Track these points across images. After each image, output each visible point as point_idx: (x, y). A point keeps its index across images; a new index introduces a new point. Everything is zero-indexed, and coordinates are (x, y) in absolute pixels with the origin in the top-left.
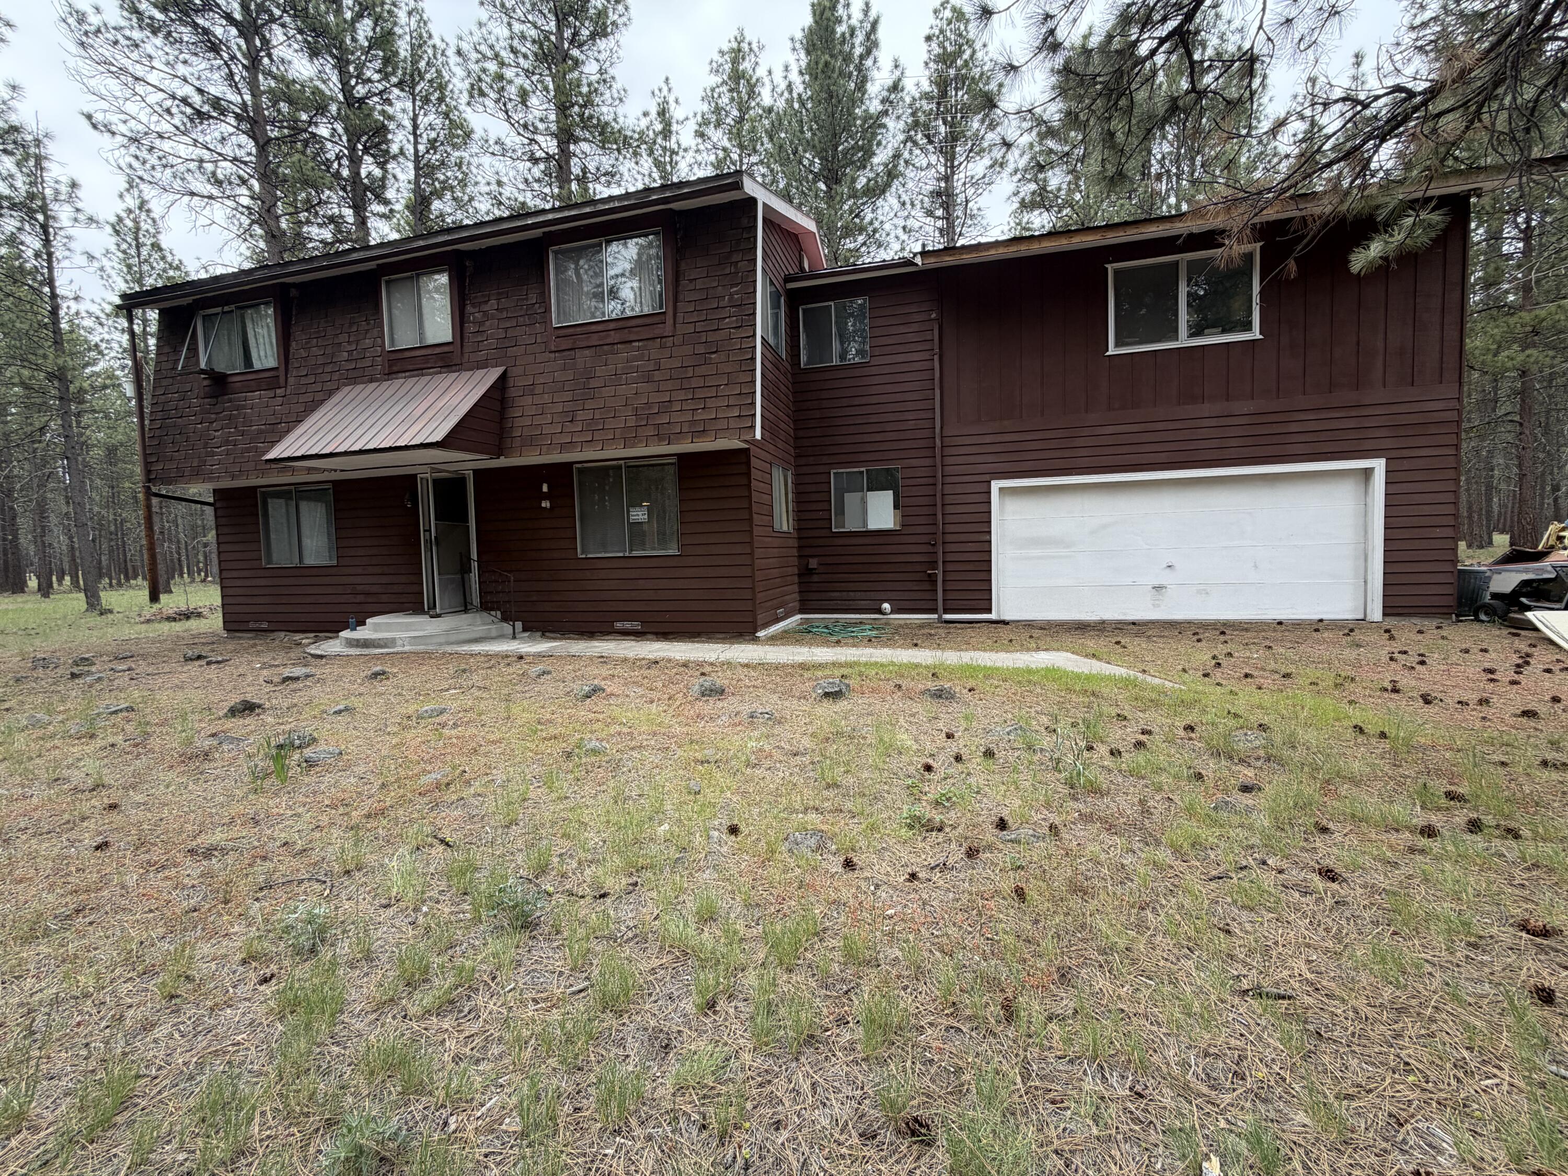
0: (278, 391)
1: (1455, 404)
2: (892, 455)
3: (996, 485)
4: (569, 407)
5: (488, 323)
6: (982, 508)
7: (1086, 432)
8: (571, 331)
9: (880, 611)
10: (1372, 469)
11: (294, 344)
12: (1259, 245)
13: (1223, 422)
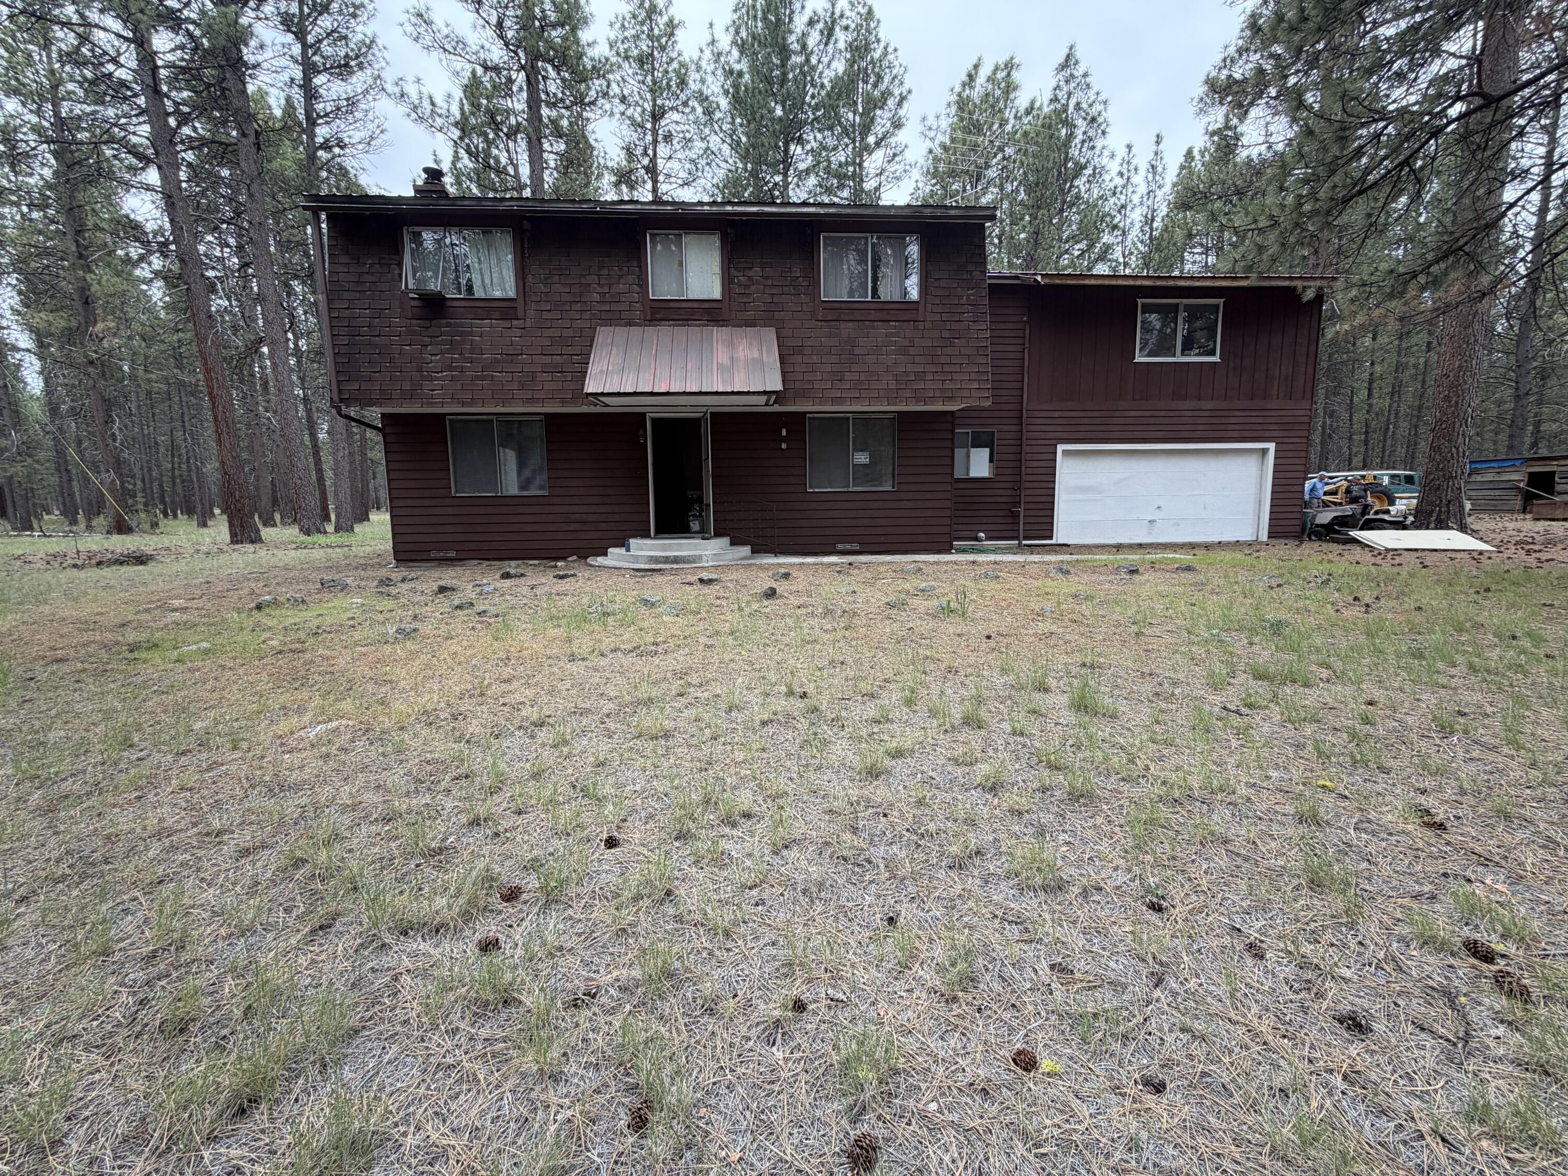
0: (515, 322)
1: (1308, 413)
2: (990, 421)
3: (1060, 448)
4: (836, 368)
5: (753, 288)
6: (1050, 464)
7: (1118, 414)
8: (838, 305)
9: (977, 539)
10: (1268, 449)
11: (530, 277)
12: (1222, 300)
13: (1196, 413)
